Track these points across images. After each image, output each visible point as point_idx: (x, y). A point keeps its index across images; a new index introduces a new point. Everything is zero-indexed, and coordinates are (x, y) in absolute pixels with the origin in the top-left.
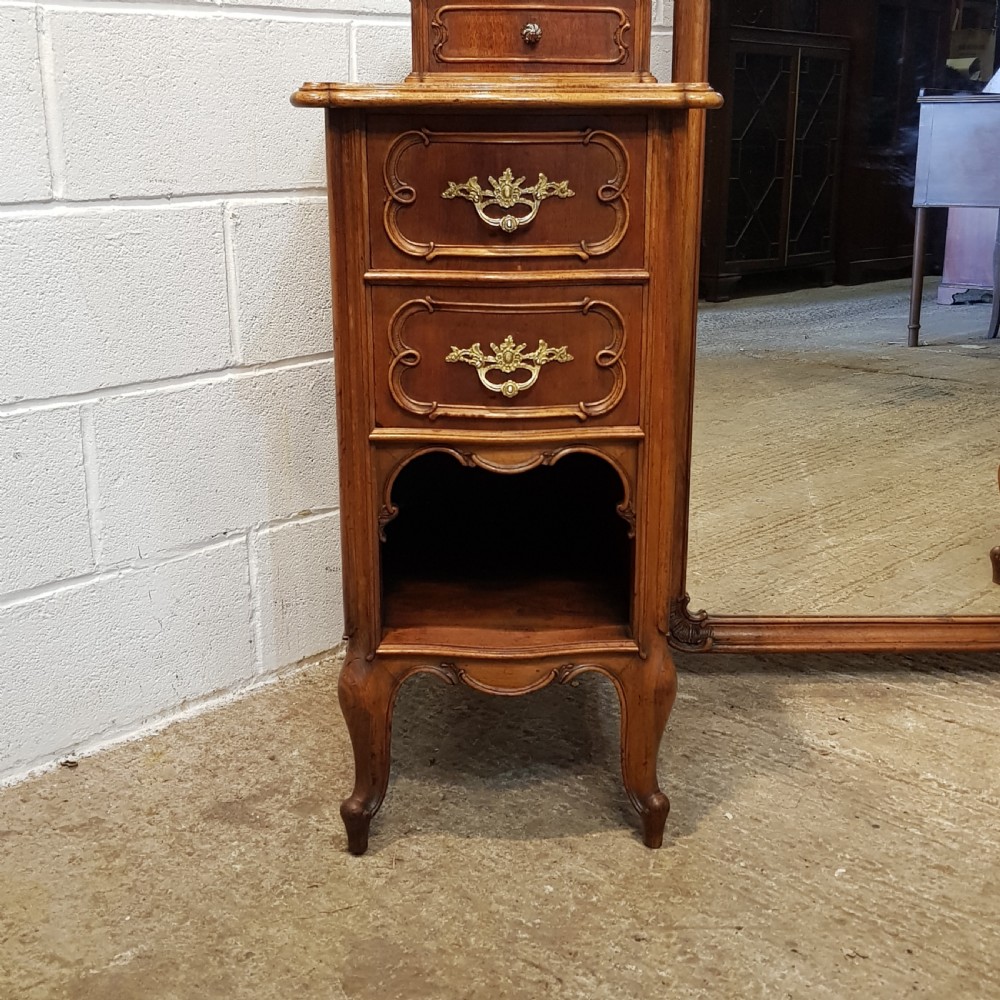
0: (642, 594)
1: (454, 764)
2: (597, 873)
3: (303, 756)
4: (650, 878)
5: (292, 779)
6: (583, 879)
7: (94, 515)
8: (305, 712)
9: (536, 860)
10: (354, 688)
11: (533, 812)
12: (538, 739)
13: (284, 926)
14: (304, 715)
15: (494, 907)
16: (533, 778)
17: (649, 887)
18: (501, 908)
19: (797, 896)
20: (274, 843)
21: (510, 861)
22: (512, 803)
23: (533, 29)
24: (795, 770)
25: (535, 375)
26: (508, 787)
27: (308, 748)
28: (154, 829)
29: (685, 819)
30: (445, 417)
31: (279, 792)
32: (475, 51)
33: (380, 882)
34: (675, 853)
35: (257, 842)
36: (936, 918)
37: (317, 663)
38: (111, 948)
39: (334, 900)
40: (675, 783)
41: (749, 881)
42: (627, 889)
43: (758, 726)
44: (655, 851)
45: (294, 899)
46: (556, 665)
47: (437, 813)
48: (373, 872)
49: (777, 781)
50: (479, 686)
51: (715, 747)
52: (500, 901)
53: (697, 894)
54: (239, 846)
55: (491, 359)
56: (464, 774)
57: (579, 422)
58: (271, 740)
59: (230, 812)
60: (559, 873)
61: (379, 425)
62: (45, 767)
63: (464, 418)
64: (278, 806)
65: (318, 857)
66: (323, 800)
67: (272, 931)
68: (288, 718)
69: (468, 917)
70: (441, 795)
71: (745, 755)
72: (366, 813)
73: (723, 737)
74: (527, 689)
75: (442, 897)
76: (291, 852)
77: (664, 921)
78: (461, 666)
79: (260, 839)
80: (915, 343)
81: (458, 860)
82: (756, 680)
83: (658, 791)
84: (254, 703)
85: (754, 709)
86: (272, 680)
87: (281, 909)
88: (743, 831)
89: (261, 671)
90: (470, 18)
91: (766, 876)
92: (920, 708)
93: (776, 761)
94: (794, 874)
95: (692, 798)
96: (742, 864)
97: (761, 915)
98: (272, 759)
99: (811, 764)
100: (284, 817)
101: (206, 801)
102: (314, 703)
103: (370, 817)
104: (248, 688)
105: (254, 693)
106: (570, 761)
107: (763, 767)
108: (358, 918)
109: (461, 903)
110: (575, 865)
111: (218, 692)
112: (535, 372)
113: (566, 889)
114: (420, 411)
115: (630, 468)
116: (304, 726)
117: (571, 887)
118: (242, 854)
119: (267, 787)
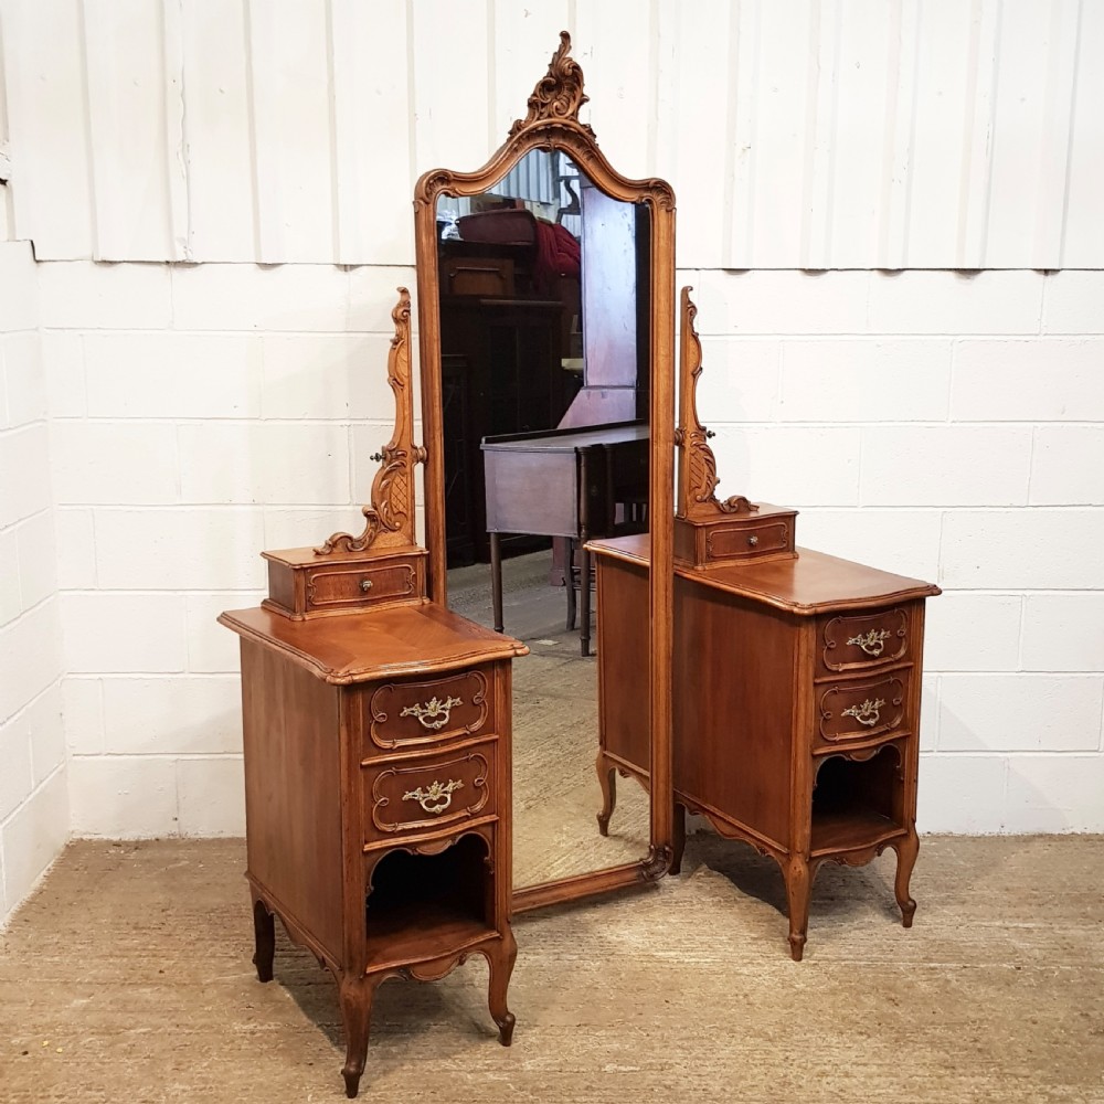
0: (499, 903)
23: (368, 584)
25: (449, 799)
30: (402, 829)
32: (332, 597)
44: (509, 1046)
46: (459, 956)
50: (421, 978)
55: (426, 795)
61: (366, 842)
63: (413, 829)
74: (446, 973)
78: (412, 970)
83: (509, 1013)
90: (331, 579)
112: (449, 797)
114: (389, 830)
115: (490, 836)
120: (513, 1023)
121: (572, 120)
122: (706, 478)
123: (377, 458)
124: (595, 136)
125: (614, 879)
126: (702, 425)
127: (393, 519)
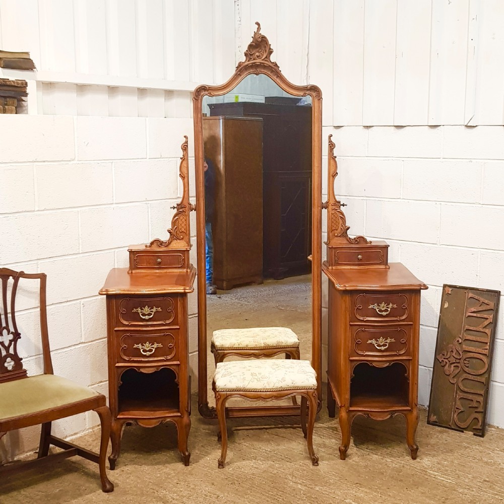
0: (181, 401)
2: (171, 472)
6: (168, 473)
9: (157, 469)
11: (158, 460)
15: (145, 479)
17: (183, 474)
19: (218, 474)
21: (150, 470)
22: (153, 458)
23: (159, 260)
29: (197, 460)
30: (133, 360)
32: (145, 264)
33: (118, 475)
34: (192, 467)
38: (53, 489)
42: (178, 474)
44: (187, 467)
46: (161, 420)
47: (134, 461)
50: (142, 425)
52: (147, 478)
53: (194, 475)
55: (143, 347)
56: (142, 452)
57: (165, 361)
60: (162, 472)
61: (118, 363)
63: (138, 361)
69: (138, 481)
70: (135, 457)
74: (154, 426)
75: (133, 478)
77: (185, 480)
78: (138, 421)
81: (138, 470)
83: (188, 452)
84: (85, 437)
86: (90, 431)
88: (210, 462)
89: (88, 428)
90: (145, 257)
91: (212, 471)
92: (270, 432)
95: (200, 455)
96: (208, 469)
103: (115, 460)
105: (85, 434)
106: (171, 448)
109: (137, 478)
110: (167, 470)
111: (75, 434)
112: (154, 350)
113: (163, 475)
114: (127, 359)
115: (177, 371)
120: (189, 456)
121: (266, 61)
122: (340, 226)
123: (174, 208)
124: (279, 67)
126: (338, 200)
127: (180, 234)
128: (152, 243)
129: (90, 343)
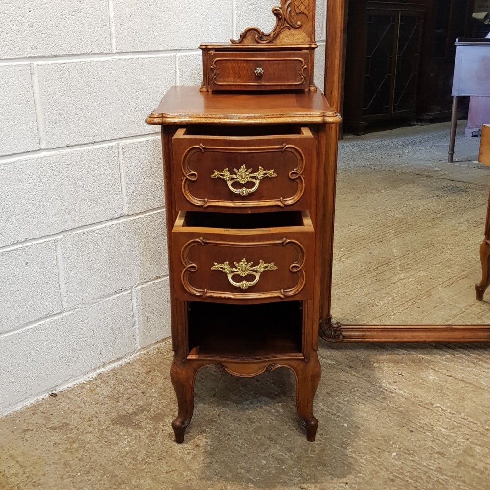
0: (306, 334)
1: (224, 397)
2: (285, 454)
3: (156, 392)
4: (309, 457)
5: (152, 403)
6: (279, 457)
7: (62, 287)
8: (158, 369)
9: (258, 447)
10: (177, 373)
11: (258, 422)
12: (262, 384)
13: (147, 479)
14: (158, 370)
15: (239, 471)
16: (259, 404)
17: (308, 461)
18: (242, 471)
19: (374, 467)
20: (143, 437)
21: (247, 447)
22: (249, 417)
23: (259, 70)
24: (377, 401)
26: (248, 409)
27: (159, 387)
28: (90, 429)
29: (326, 427)
31: (146, 410)
32: (232, 79)
33: (189, 457)
34: (321, 444)
35: (136, 436)
36: (435, 479)
37: (164, 343)
39: (169, 466)
40: (322, 407)
41: (352, 459)
42: (298, 462)
43: (362, 378)
44: (312, 443)
45: (152, 465)
46: (267, 364)
47: (215, 422)
48: (186, 452)
49: (369, 407)
50: (233, 373)
51: (341, 389)
52: (242, 468)
53: (329, 465)
54: (128, 438)
56: (228, 402)
58: (142, 383)
59: (125, 420)
60: (268, 454)
62: (43, 397)
64: (145, 417)
65: (163, 444)
66: (165, 415)
67: (142, 481)
68: (150, 371)
69: (227, 475)
70: (218, 413)
71: (355, 393)
72: (183, 426)
73: (346, 383)
74: (252, 375)
75: (216, 465)
76: (151, 442)
77: (314, 479)
78: (224, 364)
79: (137, 435)
80: (452, 161)
81: (224, 447)
82: (363, 353)
84: (136, 364)
85: (361, 369)
86: (143, 352)
87: (146, 471)
88: (352, 433)
89: (139, 348)
90: (230, 64)
91: (360, 456)
92: (436, 369)
93: (369, 396)
94: (373, 456)
95: (330, 416)
96: (350, 450)
97: (357, 477)
98: (143, 393)
99: (384, 399)
100: (148, 423)
101: (114, 415)
102: (162, 364)
103: (185, 428)
104: (133, 356)
105: (135, 358)
106: (276, 396)
107: (363, 399)
108: (179, 476)
109: (225, 468)
110: (276, 450)
111: (119, 359)
113: (271, 462)
116: (158, 376)
117: (273, 461)
118: (129, 442)
119: (140, 407)
120: (316, 425)
125: (468, 334)
127: (296, 18)
128: (244, 36)
129: (138, 217)
